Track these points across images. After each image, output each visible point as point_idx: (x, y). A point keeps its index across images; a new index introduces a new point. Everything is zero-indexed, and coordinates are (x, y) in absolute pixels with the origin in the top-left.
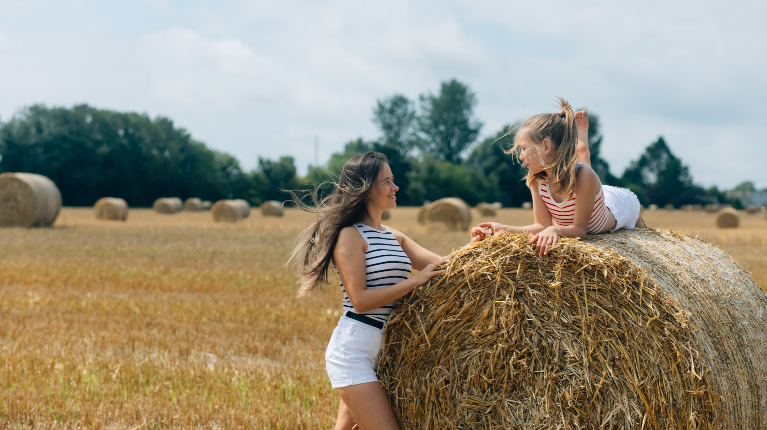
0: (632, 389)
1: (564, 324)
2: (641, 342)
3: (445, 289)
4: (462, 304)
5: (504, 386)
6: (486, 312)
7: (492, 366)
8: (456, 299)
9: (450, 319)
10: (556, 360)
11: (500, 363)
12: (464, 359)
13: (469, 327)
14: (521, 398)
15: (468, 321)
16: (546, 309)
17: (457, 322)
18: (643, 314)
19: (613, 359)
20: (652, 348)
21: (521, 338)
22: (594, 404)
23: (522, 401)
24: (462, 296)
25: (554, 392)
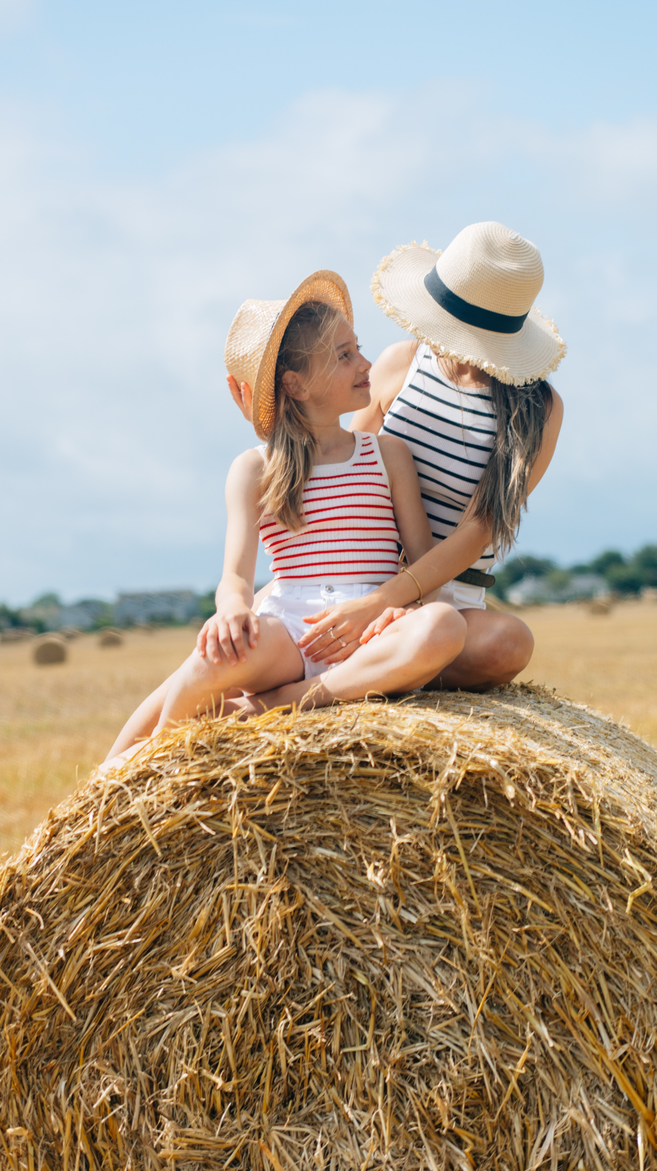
0: (596, 1067)
1: (407, 927)
2: (609, 951)
3: (90, 869)
4: (137, 899)
5: (266, 1093)
6: (202, 915)
7: (230, 1049)
8: (120, 892)
9: (112, 943)
10: (398, 1016)
11: (251, 1039)
12: (157, 1038)
13: (161, 956)
14: (310, 1120)
15: (155, 942)
16: (358, 895)
17: (127, 949)
18: (608, 883)
19: (544, 1001)
20: (637, 962)
21: (300, 973)
22: (502, 1117)
23: (314, 1124)
24: (137, 881)
25: (400, 1096)
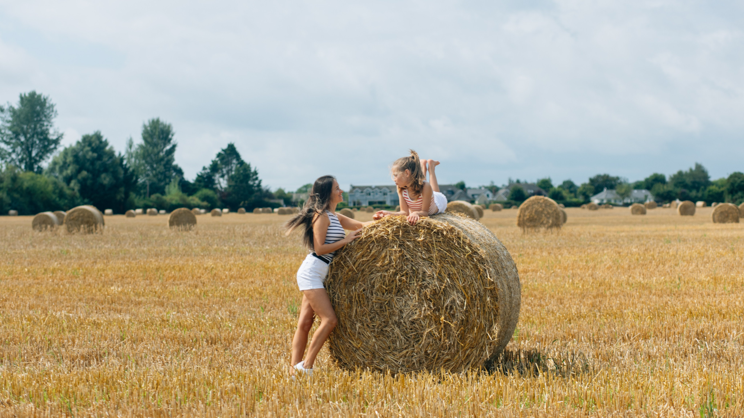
0: (458, 288)
1: (424, 259)
2: (462, 265)
3: (362, 244)
4: (371, 251)
5: (394, 290)
6: (383, 254)
7: (387, 281)
8: (367, 249)
9: (365, 259)
10: (421, 276)
11: (392, 279)
12: (373, 278)
13: (375, 262)
14: (402, 296)
15: (374, 259)
16: (414, 252)
17: (368, 260)
18: (463, 252)
19: (449, 274)
20: (468, 268)
21: (402, 267)
22: (440, 296)
23: (403, 297)
24: (371, 247)
25: (420, 292)
